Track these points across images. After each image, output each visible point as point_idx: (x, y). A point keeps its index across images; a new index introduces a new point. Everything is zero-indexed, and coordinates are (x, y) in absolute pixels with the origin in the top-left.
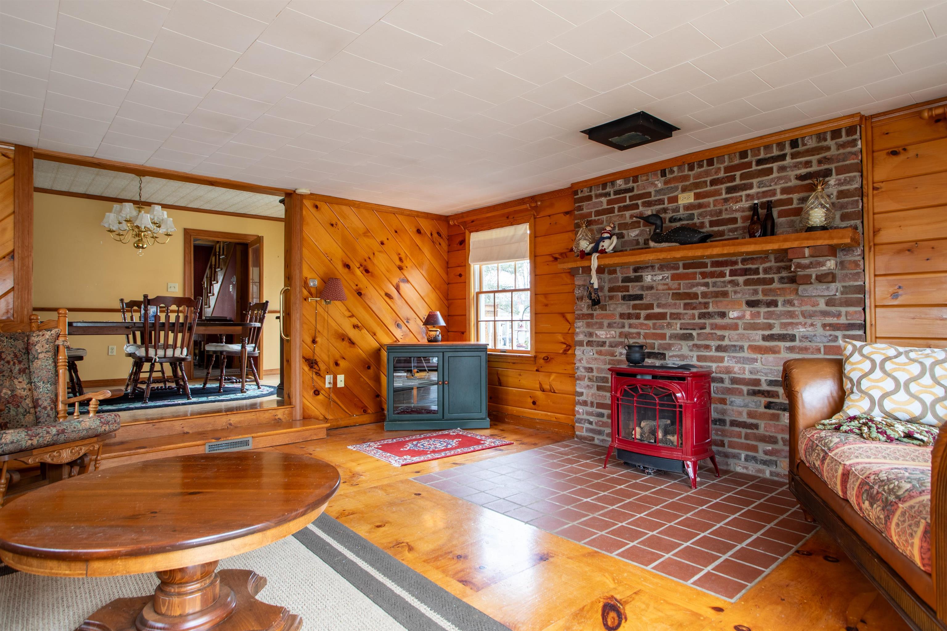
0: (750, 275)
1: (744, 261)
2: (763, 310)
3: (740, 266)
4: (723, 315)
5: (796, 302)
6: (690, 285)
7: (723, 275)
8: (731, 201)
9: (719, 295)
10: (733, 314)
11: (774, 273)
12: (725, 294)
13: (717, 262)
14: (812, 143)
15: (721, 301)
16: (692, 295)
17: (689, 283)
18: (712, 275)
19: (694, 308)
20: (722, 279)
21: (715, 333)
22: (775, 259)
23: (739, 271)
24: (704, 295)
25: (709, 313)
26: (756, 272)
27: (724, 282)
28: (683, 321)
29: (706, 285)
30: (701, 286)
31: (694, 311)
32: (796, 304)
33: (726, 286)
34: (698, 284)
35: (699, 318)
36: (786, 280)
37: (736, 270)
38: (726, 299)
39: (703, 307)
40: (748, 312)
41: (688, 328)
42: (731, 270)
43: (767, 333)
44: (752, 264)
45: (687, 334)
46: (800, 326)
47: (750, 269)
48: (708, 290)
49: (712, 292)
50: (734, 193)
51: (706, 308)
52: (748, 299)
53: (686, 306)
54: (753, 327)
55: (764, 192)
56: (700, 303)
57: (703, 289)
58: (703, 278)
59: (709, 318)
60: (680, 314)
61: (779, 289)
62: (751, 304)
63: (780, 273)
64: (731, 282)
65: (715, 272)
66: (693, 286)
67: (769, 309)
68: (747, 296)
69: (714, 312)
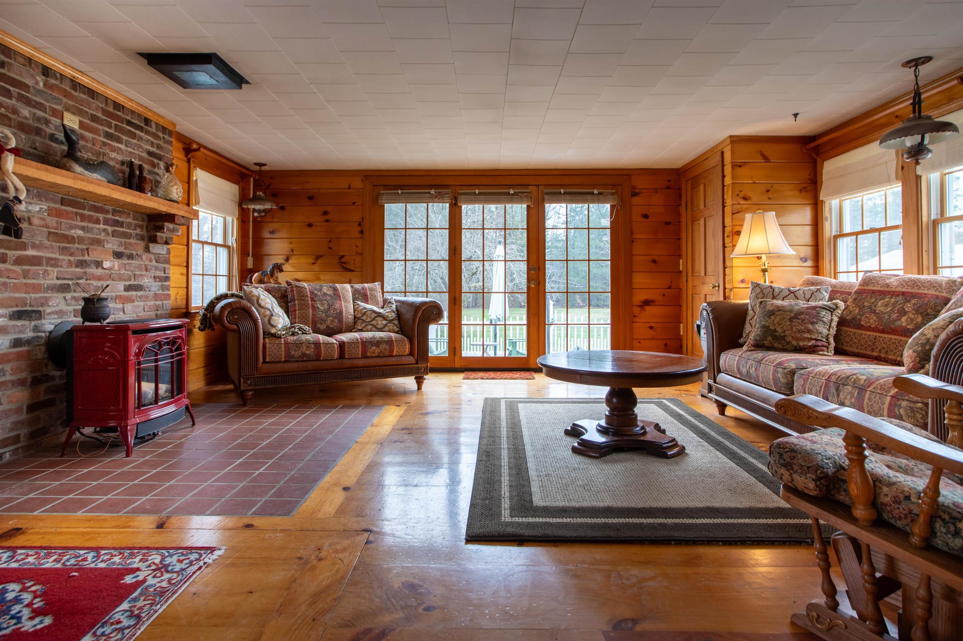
0: (118, 226)
1: (114, 212)
2: (125, 261)
3: (110, 216)
4: (99, 264)
5: (144, 257)
6: (68, 226)
7: (97, 221)
8: (108, 147)
9: (95, 243)
10: (106, 264)
11: (133, 229)
12: (99, 242)
13: (94, 206)
14: (153, 130)
15: (96, 250)
16: (70, 238)
17: (68, 223)
18: (90, 219)
19: (72, 254)
20: (98, 226)
21: (92, 284)
22: (134, 216)
23: (110, 222)
24: (81, 240)
25: (85, 261)
26: (121, 224)
27: (99, 229)
28: (60, 269)
29: (83, 228)
30: (80, 229)
31: (71, 258)
32: (144, 259)
33: (100, 234)
34: (76, 227)
35: (77, 266)
36: (139, 237)
37: (108, 219)
38: (99, 248)
39: (80, 253)
40: (116, 264)
41: (66, 277)
42: (105, 219)
43: (127, 283)
44: (120, 217)
45: (65, 284)
46: (145, 278)
47: (118, 221)
48: (84, 235)
49: (89, 238)
50: (109, 140)
51: (83, 255)
52: (115, 250)
53: (64, 250)
54: (120, 278)
55: (130, 152)
56: (78, 249)
57: (80, 232)
58: (82, 221)
59: (86, 267)
60: (58, 259)
61: (135, 244)
62: (118, 255)
63: (135, 230)
64: (105, 230)
65: (92, 216)
66: (72, 227)
67: (128, 262)
68: (115, 247)
69: (91, 261)
